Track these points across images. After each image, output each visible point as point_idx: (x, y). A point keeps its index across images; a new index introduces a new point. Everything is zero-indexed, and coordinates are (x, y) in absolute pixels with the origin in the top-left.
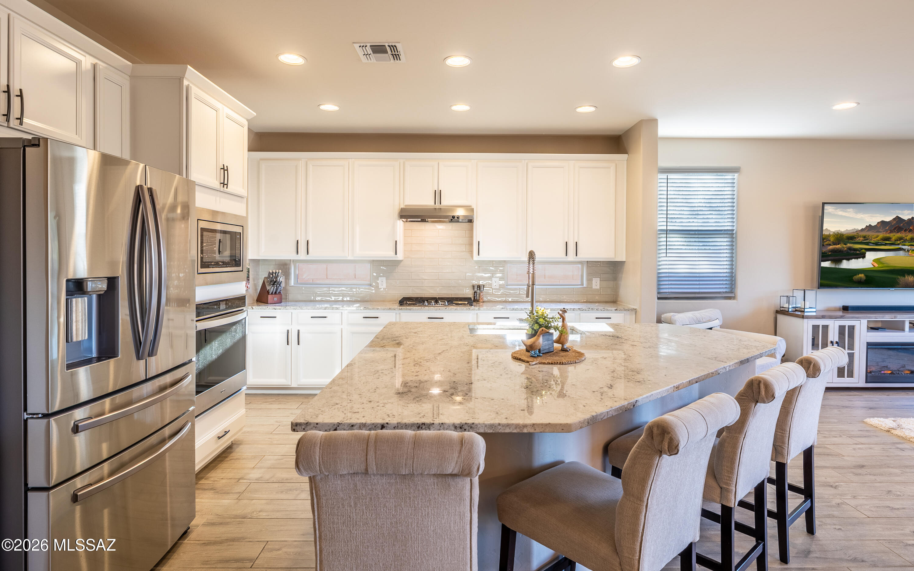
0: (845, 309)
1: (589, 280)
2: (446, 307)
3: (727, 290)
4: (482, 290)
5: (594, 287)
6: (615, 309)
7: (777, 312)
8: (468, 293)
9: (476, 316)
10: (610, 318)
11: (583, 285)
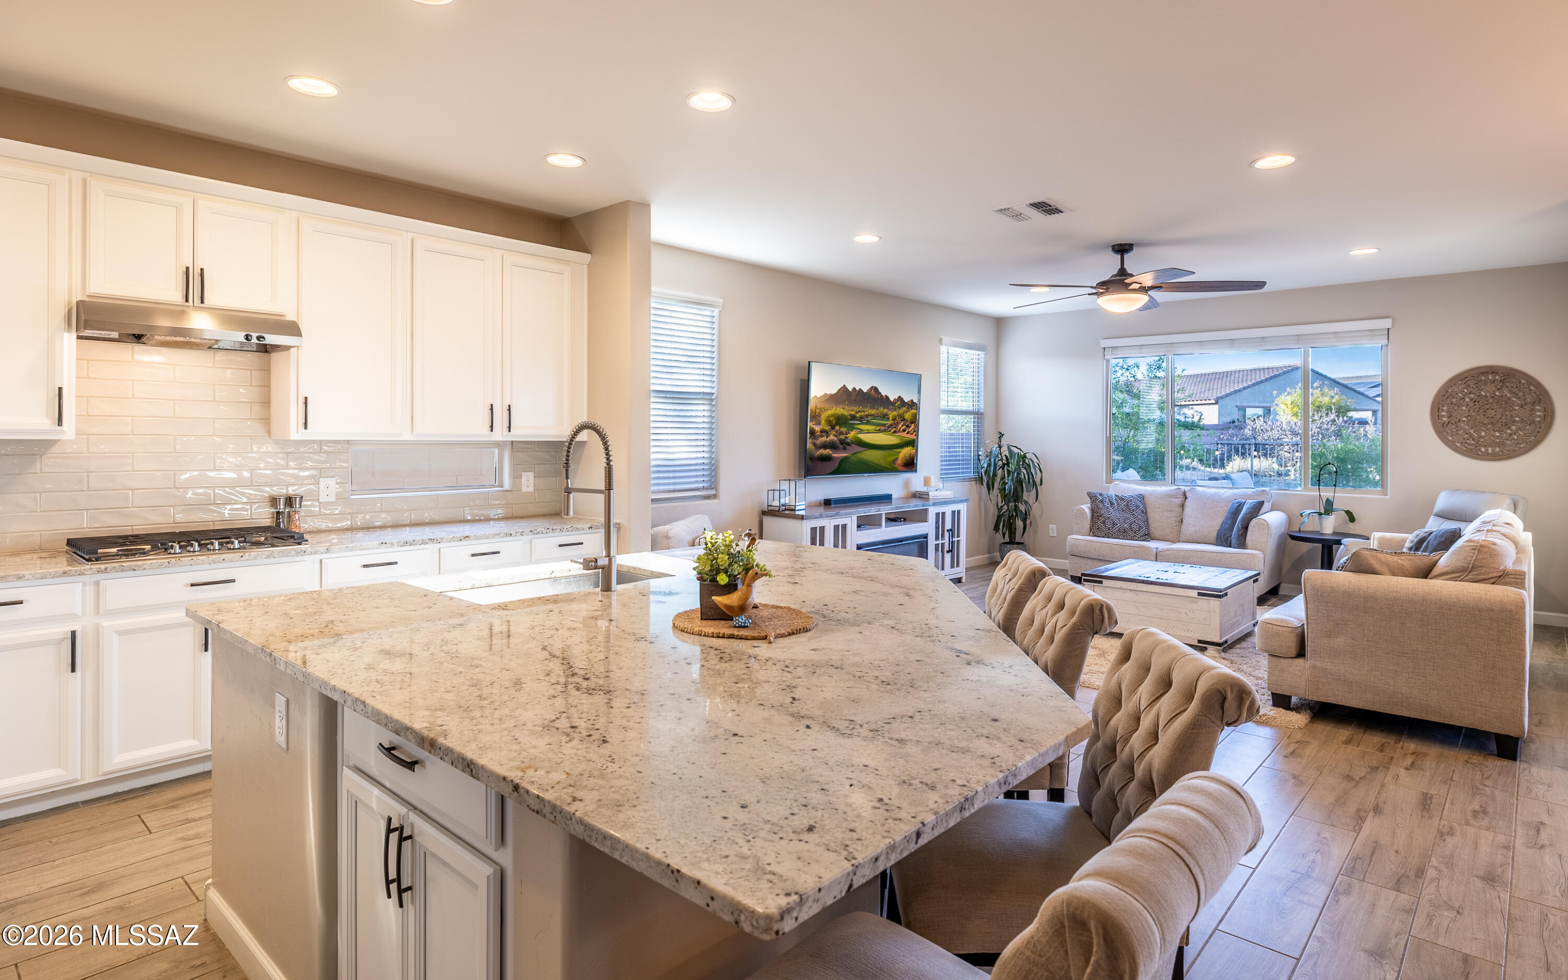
0: (827, 503)
1: (516, 477)
2: (241, 554)
3: (705, 485)
4: (298, 506)
5: (524, 489)
6: (589, 526)
7: (764, 513)
8: (263, 516)
9: (317, 566)
10: (582, 543)
11: (502, 486)
